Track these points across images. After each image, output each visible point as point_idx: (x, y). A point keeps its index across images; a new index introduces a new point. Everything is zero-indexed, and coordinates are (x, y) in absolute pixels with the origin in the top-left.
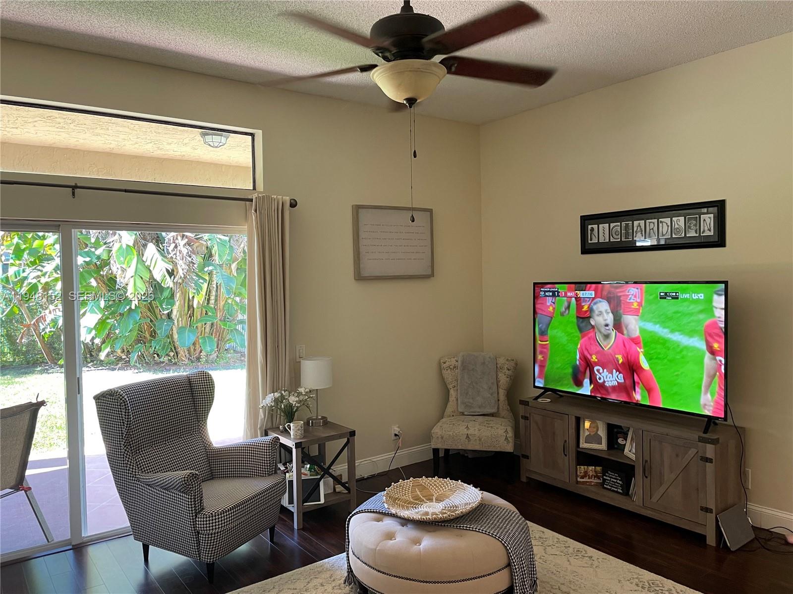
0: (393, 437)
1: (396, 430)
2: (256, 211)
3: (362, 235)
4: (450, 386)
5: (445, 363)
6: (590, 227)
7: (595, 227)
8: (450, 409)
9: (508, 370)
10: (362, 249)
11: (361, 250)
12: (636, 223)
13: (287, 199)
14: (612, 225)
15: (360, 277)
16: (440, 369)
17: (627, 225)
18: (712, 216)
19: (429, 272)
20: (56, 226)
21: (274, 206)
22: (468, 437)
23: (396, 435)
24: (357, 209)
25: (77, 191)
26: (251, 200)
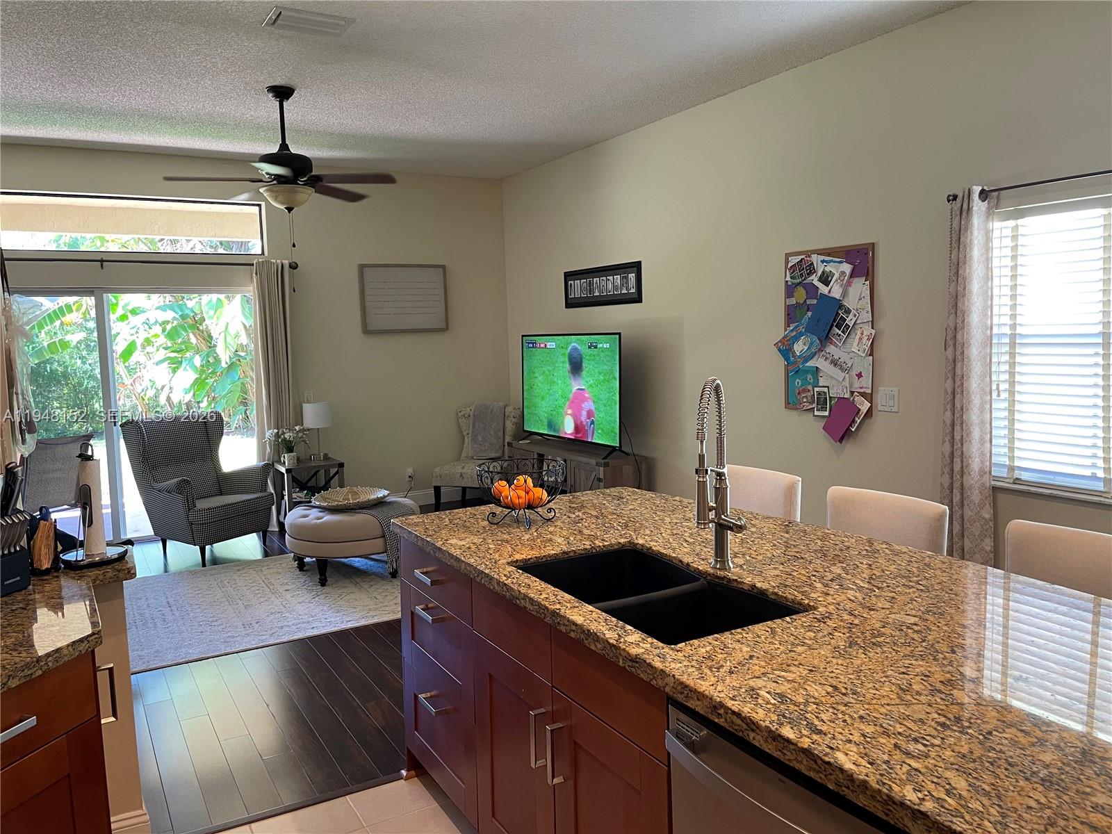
0: (408, 479)
1: (410, 471)
2: (256, 274)
3: (367, 292)
4: (465, 434)
5: (460, 412)
6: (570, 282)
7: (572, 282)
8: (464, 455)
9: (514, 417)
10: (368, 304)
11: (367, 306)
12: (595, 279)
13: (286, 262)
14: (582, 281)
15: (366, 331)
16: (458, 418)
17: (590, 281)
18: (634, 275)
19: (443, 325)
20: (90, 291)
21: (274, 269)
22: (461, 475)
23: (410, 477)
24: (362, 267)
25: (104, 263)
26: (253, 265)
